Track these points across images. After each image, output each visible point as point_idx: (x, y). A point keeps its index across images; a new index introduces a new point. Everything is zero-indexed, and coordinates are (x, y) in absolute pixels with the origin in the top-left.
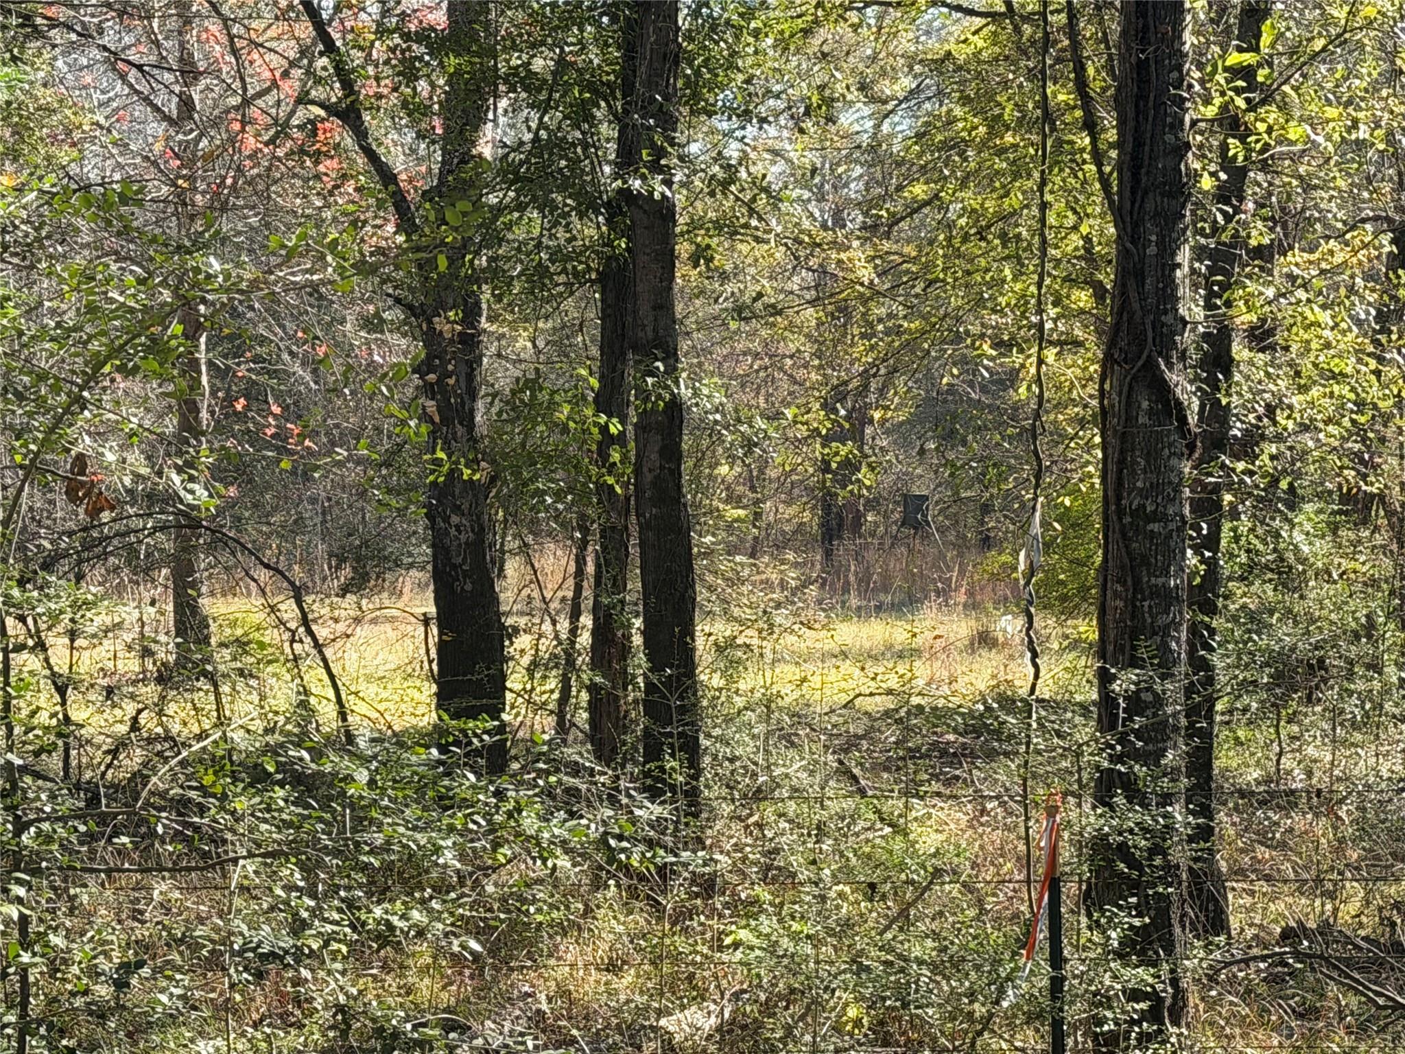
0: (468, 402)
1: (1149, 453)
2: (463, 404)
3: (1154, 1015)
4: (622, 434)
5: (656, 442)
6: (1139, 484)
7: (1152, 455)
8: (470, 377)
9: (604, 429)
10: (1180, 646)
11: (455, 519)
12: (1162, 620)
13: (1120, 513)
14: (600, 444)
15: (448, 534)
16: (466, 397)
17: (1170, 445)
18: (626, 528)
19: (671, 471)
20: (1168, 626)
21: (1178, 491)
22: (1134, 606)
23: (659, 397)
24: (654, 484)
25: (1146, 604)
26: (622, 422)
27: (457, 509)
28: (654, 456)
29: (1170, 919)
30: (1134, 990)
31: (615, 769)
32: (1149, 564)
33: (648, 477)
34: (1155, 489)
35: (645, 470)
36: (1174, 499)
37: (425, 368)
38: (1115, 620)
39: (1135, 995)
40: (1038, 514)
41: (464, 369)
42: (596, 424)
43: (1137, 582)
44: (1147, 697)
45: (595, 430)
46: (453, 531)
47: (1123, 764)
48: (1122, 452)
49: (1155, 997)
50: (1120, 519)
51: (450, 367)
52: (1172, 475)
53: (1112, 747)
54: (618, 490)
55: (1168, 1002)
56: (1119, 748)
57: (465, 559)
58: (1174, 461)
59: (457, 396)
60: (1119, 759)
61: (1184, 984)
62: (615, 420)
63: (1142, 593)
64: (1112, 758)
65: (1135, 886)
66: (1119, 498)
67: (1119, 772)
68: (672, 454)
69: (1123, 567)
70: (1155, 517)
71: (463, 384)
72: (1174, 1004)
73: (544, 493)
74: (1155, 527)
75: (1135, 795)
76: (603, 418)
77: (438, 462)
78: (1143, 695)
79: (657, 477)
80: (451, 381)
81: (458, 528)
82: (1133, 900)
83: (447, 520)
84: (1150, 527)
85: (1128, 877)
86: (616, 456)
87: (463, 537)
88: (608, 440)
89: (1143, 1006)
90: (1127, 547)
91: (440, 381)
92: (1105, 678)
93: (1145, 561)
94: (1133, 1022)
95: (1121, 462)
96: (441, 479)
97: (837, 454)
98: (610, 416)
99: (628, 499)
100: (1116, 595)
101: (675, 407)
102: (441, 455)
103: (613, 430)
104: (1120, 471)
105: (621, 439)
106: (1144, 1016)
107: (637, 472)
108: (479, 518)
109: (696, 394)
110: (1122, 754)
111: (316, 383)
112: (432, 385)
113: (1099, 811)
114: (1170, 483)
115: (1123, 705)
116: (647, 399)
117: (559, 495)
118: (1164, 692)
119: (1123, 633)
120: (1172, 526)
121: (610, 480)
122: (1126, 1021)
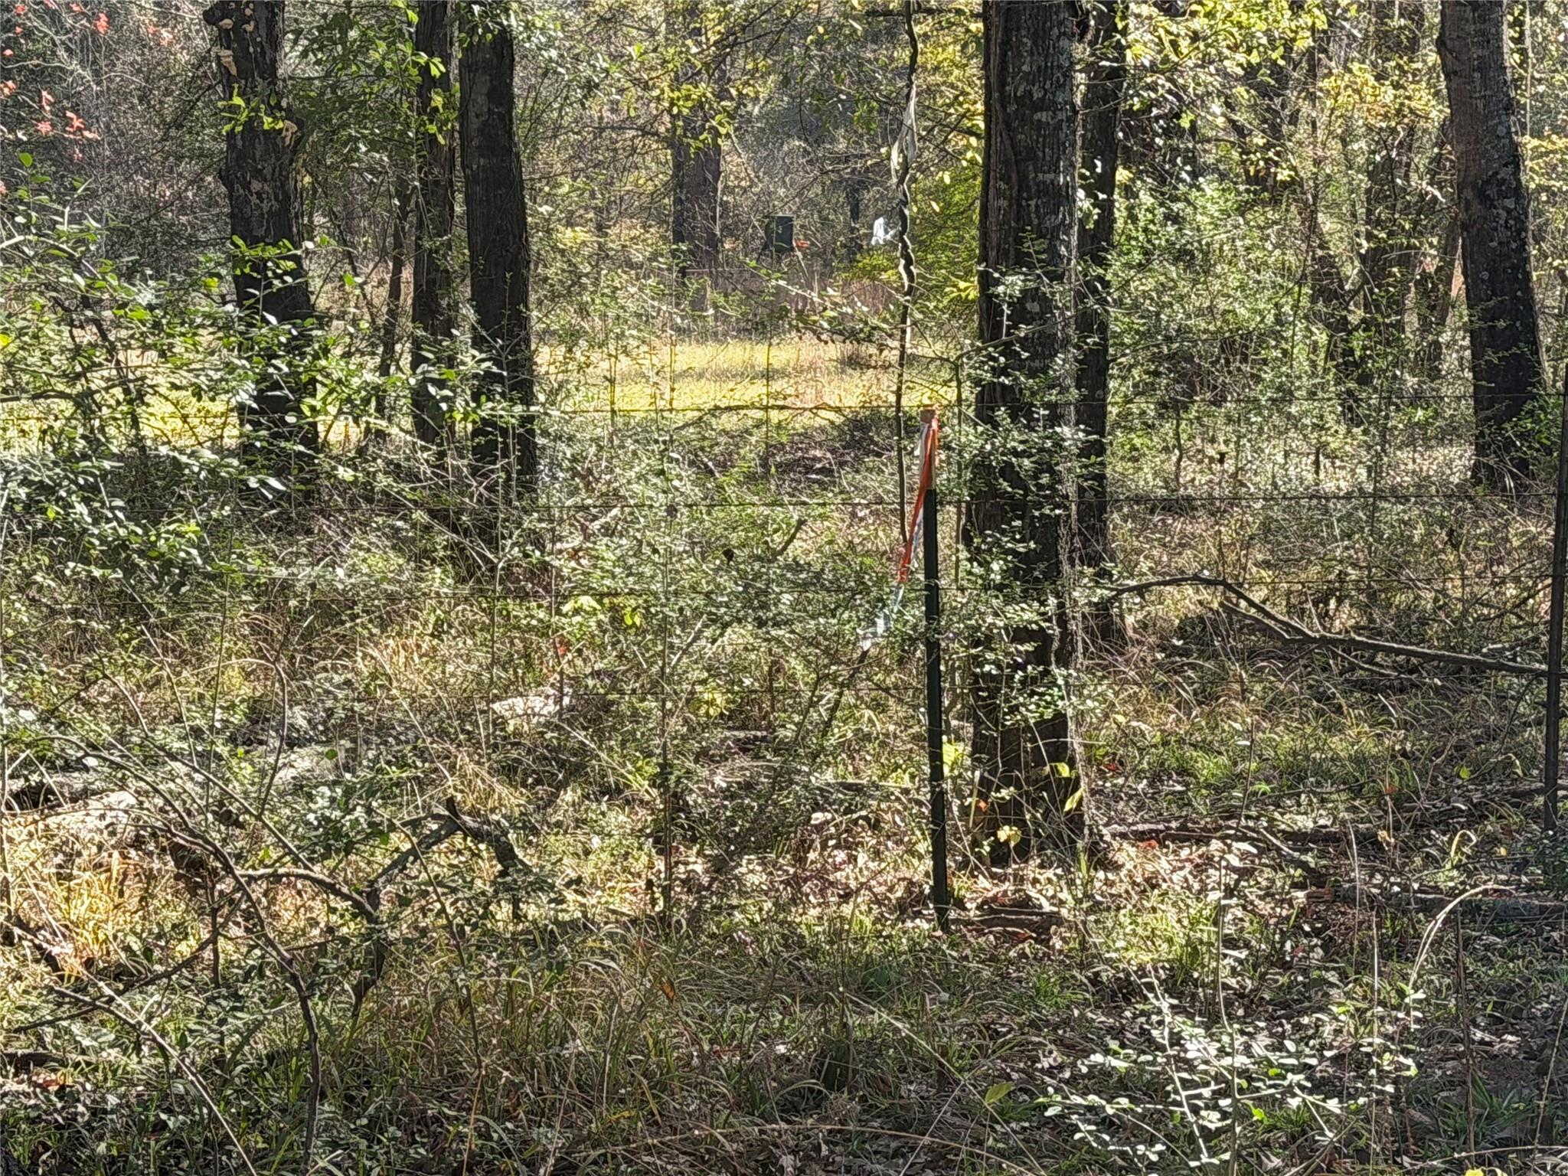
0: (268, 52)
1: (1036, 33)
2: (263, 53)
3: (1040, 657)
4: (445, 76)
5: (483, 83)
6: (1025, 68)
7: (1040, 35)
8: (271, 23)
9: (425, 70)
10: (1070, 252)
11: (256, 186)
12: (1050, 222)
13: (1004, 101)
14: (420, 87)
15: (248, 202)
16: (267, 47)
17: (1061, 23)
18: (451, 183)
19: (502, 118)
20: (1056, 229)
21: (1068, 75)
22: (1019, 205)
23: (487, 29)
24: (481, 131)
25: (1033, 203)
26: (446, 62)
27: (258, 174)
28: (481, 100)
29: (1057, 554)
30: (1017, 630)
31: (441, 445)
32: (1036, 158)
33: (475, 124)
34: (1043, 72)
35: (472, 115)
36: (1064, 85)
37: (218, 13)
38: (998, 223)
39: (1020, 634)
40: (912, 103)
41: (264, 14)
42: (415, 64)
43: (1022, 179)
44: (1034, 307)
45: (414, 71)
46: (254, 199)
47: (1007, 375)
48: (1007, 31)
49: (1041, 636)
50: (1004, 108)
51: (248, 12)
52: (1062, 58)
53: (995, 360)
54: (441, 139)
55: (1056, 645)
56: (1002, 359)
57: (268, 230)
58: (1064, 43)
59: (255, 44)
60: (1003, 371)
61: (1072, 626)
62: (437, 60)
63: (1028, 191)
64: (996, 372)
65: (1020, 508)
66: (1003, 84)
67: (1003, 385)
68: (502, 95)
69: (1006, 162)
70: (1040, 106)
71: (263, 32)
72: (1061, 648)
73: (357, 140)
74: (1043, 116)
75: (1020, 410)
76: (423, 58)
77: (234, 109)
78: (1028, 306)
79: (485, 123)
80: (250, 28)
81: (259, 195)
82: (1017, 523)
83: (247, 186)
84: (1037, 116)
85: (1012, 497)
86: (438, 101)
87: (265, 206)
88: (428, 83)
89: (1028, 647)
90: (1011, 139)
91: (236, 27)
92: (986, 282)
93: (1031, 154)
94: (1016, 667)
95: (1005, 43)
96: (239, 129)
97: (688, 98)
98: (431, 55)
99: (452, 150)
100: (999, 194)
101: (505, 41)
102: (238, 101)
103: (434, 72)
104: (1004, 54)
105: (443, 82)
106: (1030, 658)
107: (463, 118)
108: (283, 186)
109: (529, 26)
110: (1007, 366)
111: (98, 84)
112: (227, 31)
113: (980, 429)
114: (1060, 67)
115: (1007, 311)
116: (474, 29)
117: (373, 146)
118: (1053, 294)
119: (1007, 236)
120: (1061, 116)
121: (432, 129)
122: (1009, 666)
